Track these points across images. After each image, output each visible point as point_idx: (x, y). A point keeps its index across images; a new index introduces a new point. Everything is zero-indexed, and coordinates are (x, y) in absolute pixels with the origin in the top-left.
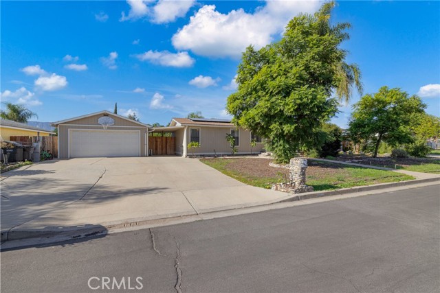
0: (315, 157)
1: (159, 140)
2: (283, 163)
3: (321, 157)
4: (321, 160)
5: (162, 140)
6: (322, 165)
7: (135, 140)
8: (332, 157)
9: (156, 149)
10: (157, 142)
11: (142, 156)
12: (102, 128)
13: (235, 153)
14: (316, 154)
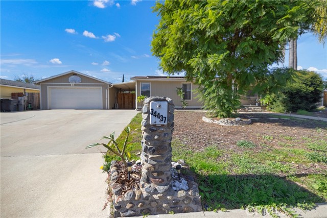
0: (280, 111)
1: (126, 96)
2: (219, 117)
3: (288, 111)
4: (288, 115)
5: (129, 97)
6: (285, 121)
7: (97, 95)
8: (306, 112)
9: (124, 104)
10: (124, 98)
11: (103, 109)
12: (70, 85)
13: (185, 107)
14: (281, 108)
